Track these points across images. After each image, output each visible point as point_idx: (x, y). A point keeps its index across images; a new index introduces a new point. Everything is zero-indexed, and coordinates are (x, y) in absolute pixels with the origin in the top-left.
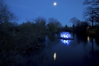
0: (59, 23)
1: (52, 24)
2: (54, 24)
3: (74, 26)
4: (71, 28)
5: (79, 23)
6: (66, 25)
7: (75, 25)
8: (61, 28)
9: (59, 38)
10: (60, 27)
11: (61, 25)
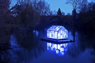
0: (44, 4)
1: (27, 5)
2: (33, 5)
3: (74, 11)
4: (68, 16)
5: (85, 5)
6: (59, 10)
7: (78, 11)
8: (49, 16)
9: (42, 40)
10: (45, 13)
11: (48, 8)
